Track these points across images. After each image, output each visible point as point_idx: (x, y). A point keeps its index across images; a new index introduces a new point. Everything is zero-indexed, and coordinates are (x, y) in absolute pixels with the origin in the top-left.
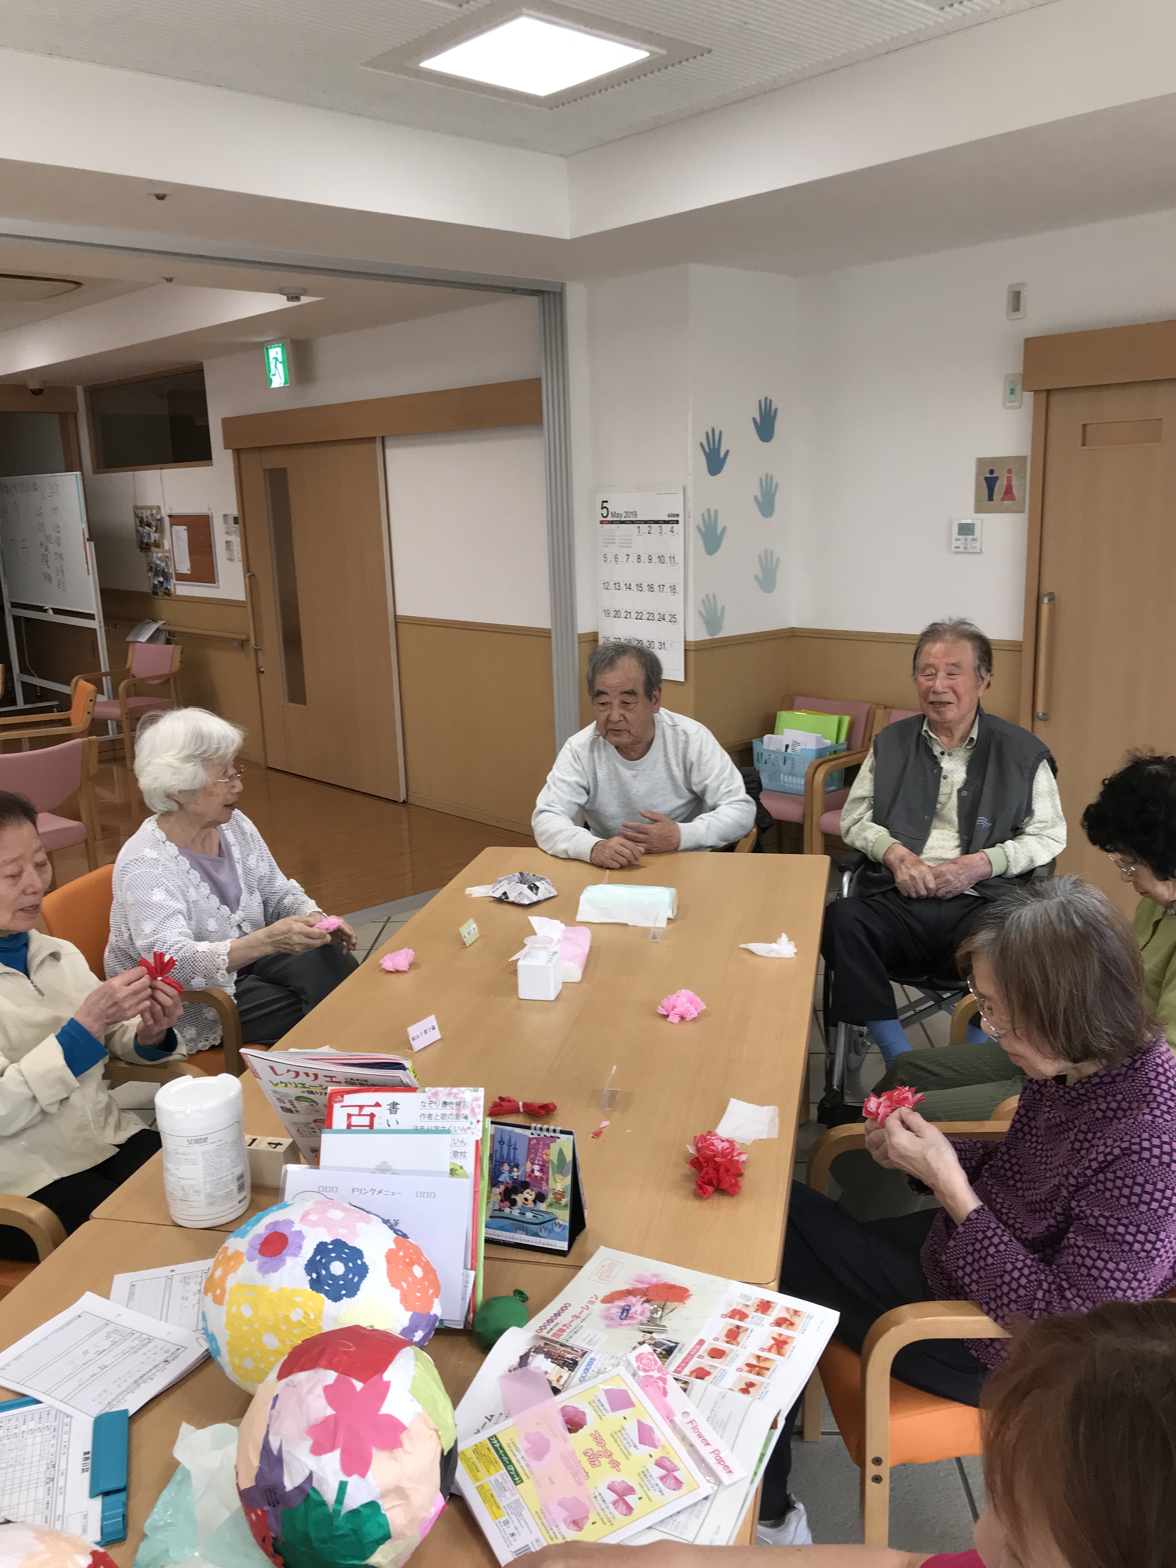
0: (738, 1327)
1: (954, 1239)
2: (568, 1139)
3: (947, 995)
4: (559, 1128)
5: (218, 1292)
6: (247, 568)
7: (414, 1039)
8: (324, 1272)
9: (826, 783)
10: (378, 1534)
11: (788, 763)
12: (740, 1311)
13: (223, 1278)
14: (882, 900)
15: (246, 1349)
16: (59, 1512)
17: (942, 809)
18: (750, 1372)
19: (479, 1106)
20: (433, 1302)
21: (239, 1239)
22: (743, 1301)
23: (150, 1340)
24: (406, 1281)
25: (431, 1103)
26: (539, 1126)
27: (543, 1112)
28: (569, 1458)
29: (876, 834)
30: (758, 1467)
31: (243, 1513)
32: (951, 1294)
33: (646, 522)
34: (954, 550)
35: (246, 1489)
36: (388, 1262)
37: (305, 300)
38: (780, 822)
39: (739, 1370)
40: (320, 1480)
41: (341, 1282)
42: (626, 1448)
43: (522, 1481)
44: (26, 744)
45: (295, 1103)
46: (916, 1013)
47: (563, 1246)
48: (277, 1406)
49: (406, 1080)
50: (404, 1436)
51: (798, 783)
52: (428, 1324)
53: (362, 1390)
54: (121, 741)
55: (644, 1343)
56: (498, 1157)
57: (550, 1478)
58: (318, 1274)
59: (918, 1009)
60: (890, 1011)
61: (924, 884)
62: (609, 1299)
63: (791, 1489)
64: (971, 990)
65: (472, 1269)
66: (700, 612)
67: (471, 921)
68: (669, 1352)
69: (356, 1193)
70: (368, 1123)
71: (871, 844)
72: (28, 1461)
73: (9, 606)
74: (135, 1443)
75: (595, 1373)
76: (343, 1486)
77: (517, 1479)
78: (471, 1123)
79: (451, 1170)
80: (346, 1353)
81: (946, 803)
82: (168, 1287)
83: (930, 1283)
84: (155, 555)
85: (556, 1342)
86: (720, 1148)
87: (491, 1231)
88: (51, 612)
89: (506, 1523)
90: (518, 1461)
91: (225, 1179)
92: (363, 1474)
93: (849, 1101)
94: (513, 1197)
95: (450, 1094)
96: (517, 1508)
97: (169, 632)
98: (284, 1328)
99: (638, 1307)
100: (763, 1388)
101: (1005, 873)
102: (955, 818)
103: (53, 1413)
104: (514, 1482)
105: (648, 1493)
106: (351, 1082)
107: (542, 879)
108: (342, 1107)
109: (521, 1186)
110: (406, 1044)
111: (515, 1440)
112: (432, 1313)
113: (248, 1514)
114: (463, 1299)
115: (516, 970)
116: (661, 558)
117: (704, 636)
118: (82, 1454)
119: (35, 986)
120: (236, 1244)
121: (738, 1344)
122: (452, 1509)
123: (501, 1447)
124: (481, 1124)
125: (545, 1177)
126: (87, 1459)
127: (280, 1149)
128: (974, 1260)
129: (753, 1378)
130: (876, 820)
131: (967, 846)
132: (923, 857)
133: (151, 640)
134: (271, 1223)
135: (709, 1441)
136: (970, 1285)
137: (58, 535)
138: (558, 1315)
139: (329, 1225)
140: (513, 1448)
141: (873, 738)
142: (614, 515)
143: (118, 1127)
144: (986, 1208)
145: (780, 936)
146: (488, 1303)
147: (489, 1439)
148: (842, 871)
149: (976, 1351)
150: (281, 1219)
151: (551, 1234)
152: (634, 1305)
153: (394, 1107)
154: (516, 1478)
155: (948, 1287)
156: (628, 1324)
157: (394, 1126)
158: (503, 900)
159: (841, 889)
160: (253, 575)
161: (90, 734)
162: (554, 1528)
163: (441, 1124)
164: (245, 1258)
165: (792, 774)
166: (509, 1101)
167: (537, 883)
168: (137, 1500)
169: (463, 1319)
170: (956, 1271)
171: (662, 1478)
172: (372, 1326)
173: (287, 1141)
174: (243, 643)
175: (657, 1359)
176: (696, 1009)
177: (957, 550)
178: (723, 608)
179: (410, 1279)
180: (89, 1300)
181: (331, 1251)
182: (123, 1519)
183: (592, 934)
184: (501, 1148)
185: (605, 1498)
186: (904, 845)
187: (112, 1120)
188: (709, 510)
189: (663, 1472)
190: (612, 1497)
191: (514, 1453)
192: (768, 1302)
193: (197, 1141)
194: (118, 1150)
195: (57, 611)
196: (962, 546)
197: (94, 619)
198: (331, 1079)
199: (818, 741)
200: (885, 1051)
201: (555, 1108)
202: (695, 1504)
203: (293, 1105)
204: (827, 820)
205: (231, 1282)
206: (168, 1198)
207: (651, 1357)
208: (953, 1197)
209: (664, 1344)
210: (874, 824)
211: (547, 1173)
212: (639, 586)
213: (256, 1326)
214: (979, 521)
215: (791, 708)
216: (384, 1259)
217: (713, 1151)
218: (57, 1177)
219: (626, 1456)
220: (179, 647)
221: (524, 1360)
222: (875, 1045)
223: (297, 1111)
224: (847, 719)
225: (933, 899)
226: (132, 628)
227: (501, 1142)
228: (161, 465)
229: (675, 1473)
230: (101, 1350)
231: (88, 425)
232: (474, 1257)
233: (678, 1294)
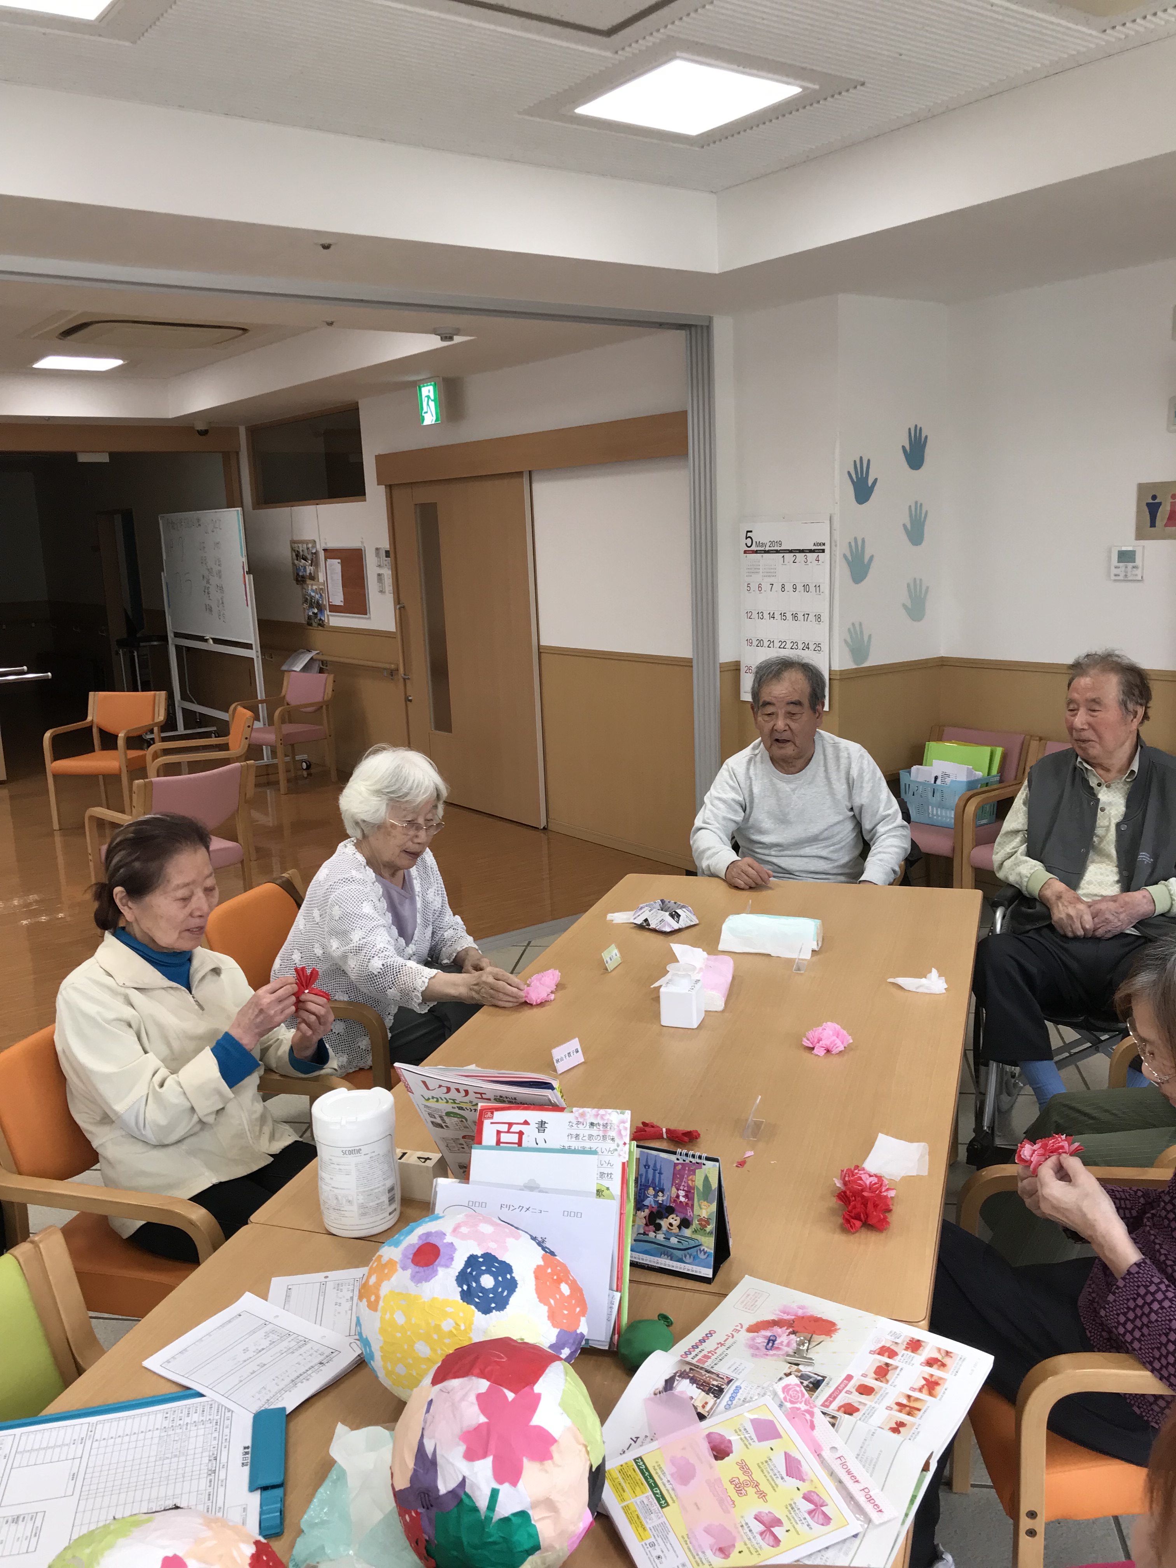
0: (887, 1365)
1: (1114, 1293)
2: (715, 1166)
3: (1104, 1037)
4: (704, 1155)
5: (373, 1298)
6: (398, 600)
7: (558, 1061)
8: (474, 1285)
9: (977, 816)
10: (527, 1546)
11: (937, 795)
12: (889, 1348)
13: (378, 1285)
14: (1036, 937)
15: (399, 1355)
16: (220, 1503)
17: (1101, 841)
18: (900, 1411)
19: (626, 1129)
20: (580, 1321)
21: (392, 1247)
22: (892, 1339)
23: (306, 1342)
24: (554, 1298)
25: (578, 1123)
26: (685, 1151)
27: (686, 1139)
28: (715, 1485)
29: (1031, 869)
30: (909, 1508)
31: (396, 1515)
32: (1112, 1347)
33: (791, 551)
34: (1113, 577)
35: (400, 1490)
36: (537, 1278)
37: (457, 339)
38: (928, 855)
39: (889, 1408)
40: (473, 1485)
41: (491, 1295)
42: (773, 1480)
43: (668, 1505)
44: (185, 768)
45: (445, 1118)
46: (1071, 1055)
47: (708, 1273)
48: (431, 1411)
49: (553, 1100)
50: (554, 1449)
51: (948, 816)
52: (574, 1342)
53: (513, 1400)
54: (275, 766)
55: (790, 1374)
56: (643, 1181)
57: (696, 1504)
58: (469, 1286)
59: (1073, 1051)
60: (1045, 1053)
61: (1081, 923)
62: (754, 1329)
63: (939, 1540)
64: (1131, 1033)
65: (617, 1290)
66: (845, 641)
67: (613, 945)
68: (815, 1385)
69: (505, 1209)
70: (517, 1141)
71: (1026, 879)
72: (191, 1452)
73: (172, 635)
74: (292, 1440)
75: (741, 1402)
76: (494, 1494)
77: (663, 1502)
78: (618, 1146)
79: (598, 1191)
80: (498, 1363)
81: (1104, 837)
82: (323, 1292)
83: (1089, 1335)
84: (310, 586)
85: (702, 1368)
86: (868, 1183)
87: (636, 1255)
88: (211, 641)
89: (652, 1545)
90: (664, 1485)
91: (377, 1191)
92: (514, 1483)
93: (999, 1142)
94: (658, 1221)
95: (597, 1115)
96: (663, 1531)
97: (322, 662)
98: (435, 1337)
99: (784, 1337)
100: (914, 1428)
101: (1169, 911)
102: (1114, 853)
103: (215, 1407)
104: (660, 1505)
105: (796, 1526)
106: (500, 1099)
107: (683, 907)
108: (492, 1123)
109: (665, 1211)
110: (551, 1067)
111: (660, 1463)
112: (578, 1331)
113: (401, 1514)
114: (609, 1320)
115: (659, 997)
116: (806, 588)
117: (851, 666)
118: (242, 1448)
119: (196, 1001)
120: (390, 1252)
121: (887, 1381)
122: (598, 1529)
123: (647, 1468)
124: (627, 1146)
125: (690, 1203)
126: (247, 1453)
127: (430, 1164)
128: (1136, 1317)
129: (903, 1417)
130: (1030, 854)
131: (1128, 883)
132: (1080, 892)
133: (305, 669)
134: (423, 1234)
135: (858, 1478)
136: (1132, 1342)
137: (219, 568)
138: (702, 1341)
139: (479, 1238)
140: (659, 1471)
141: (1028, 770)
142: (759, 544)
143: (272, 1137)
144: (1148, 1261)
145: (930, 972)
146: (633, 1325)
147: (635, 1460)
148: (994, 906)
149: (1139, 1408)
150: (433, 1231)
151: (695, 1260)
152: (780, 1336)
153: (542, 1125)
154: (662, 1500)
155: (1109, 1340)
156: (774, 1355)
157: (542, 1145)
158: (645, 927)
159: (994, 924)
160: (404, 607)
161: (247, 759)
162: (700, 1553)
163: (588, 1145)
164: (398, 1266)
165: (941, 806)
166: (653, 1127)
167: (679, 911)
168: (294, 1497)
169: (609, 1340)
170: (1116, 1328)
171: (810, 1513)
172: (522, 1339)
173: (435, 1156)
174: (393, 673)
175: (804, 1391)
176: (843, 1043)
177: (1117, 578)
178: (870, 636)
179: (558, 1296)
180: (248, 1300)
181: (482, 1264)
182: (281, 1514)
183: (735, 964)
184: (647, 1172)
185: (751, 1528)
186: (1061, 881)
187: (267, 1130)
188: (855, 539)
189: (812, 1507)
190: (758, 1527)
191: (659, 1476)
192: (919, 1341)
193: (351, 1152)
194: (272, 1159)
195: (217, 641)
196: (1122, 575)
197: (252, 649)
198: (481, 1096)
199: (969, 772)
200: (1039, 1092)
201: (699, 1135)
202: (844, 1541)
203: (443, 1120)
204: (978, 854)
205: (385, 1289)
206: (322, 1207)
207: (798, 1389)
208: (1113, 1250)
209: (810, 1377)
210: (1028, 859)
211: (693, 1200)
212: (783, 615)
213: (409, 1333)
214: (1141, 548)
215: (940, 738)
216: (533, 1275)
217: (860, 1185)
218: (215, 1181)
219: (773, 1487)
220: (332, 676)
221: (669, 1384)
222: (1028, 1087)
223: (447, 1126)
224: (999, 751)
225: (1090, 938)
226: (287, 657)
227: (647, 1166)
228: (317, 501)
229: (823, 1509)
230: (260, 1348)
231: (249, 462)
232: (620, 1278)
233: (826, 1327)
